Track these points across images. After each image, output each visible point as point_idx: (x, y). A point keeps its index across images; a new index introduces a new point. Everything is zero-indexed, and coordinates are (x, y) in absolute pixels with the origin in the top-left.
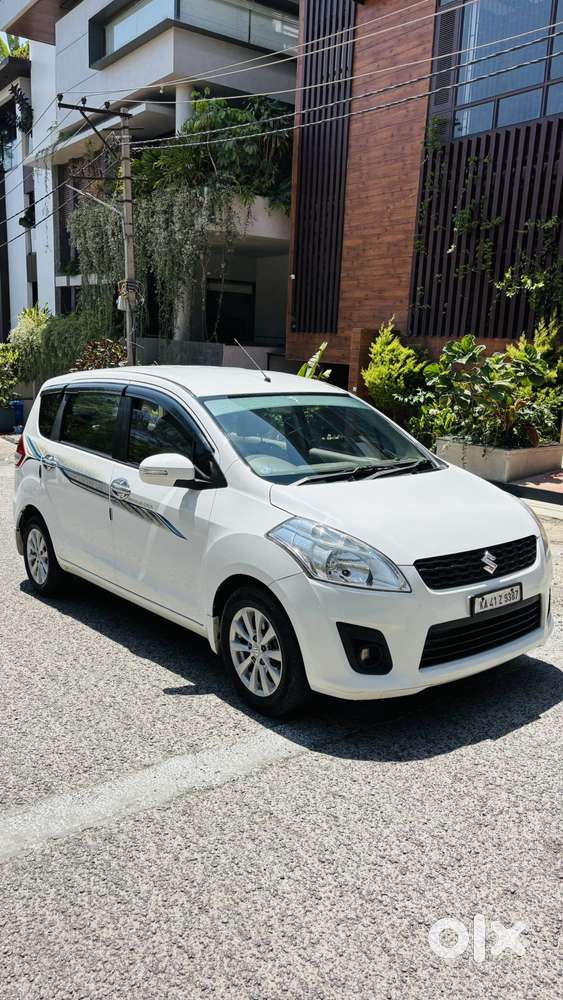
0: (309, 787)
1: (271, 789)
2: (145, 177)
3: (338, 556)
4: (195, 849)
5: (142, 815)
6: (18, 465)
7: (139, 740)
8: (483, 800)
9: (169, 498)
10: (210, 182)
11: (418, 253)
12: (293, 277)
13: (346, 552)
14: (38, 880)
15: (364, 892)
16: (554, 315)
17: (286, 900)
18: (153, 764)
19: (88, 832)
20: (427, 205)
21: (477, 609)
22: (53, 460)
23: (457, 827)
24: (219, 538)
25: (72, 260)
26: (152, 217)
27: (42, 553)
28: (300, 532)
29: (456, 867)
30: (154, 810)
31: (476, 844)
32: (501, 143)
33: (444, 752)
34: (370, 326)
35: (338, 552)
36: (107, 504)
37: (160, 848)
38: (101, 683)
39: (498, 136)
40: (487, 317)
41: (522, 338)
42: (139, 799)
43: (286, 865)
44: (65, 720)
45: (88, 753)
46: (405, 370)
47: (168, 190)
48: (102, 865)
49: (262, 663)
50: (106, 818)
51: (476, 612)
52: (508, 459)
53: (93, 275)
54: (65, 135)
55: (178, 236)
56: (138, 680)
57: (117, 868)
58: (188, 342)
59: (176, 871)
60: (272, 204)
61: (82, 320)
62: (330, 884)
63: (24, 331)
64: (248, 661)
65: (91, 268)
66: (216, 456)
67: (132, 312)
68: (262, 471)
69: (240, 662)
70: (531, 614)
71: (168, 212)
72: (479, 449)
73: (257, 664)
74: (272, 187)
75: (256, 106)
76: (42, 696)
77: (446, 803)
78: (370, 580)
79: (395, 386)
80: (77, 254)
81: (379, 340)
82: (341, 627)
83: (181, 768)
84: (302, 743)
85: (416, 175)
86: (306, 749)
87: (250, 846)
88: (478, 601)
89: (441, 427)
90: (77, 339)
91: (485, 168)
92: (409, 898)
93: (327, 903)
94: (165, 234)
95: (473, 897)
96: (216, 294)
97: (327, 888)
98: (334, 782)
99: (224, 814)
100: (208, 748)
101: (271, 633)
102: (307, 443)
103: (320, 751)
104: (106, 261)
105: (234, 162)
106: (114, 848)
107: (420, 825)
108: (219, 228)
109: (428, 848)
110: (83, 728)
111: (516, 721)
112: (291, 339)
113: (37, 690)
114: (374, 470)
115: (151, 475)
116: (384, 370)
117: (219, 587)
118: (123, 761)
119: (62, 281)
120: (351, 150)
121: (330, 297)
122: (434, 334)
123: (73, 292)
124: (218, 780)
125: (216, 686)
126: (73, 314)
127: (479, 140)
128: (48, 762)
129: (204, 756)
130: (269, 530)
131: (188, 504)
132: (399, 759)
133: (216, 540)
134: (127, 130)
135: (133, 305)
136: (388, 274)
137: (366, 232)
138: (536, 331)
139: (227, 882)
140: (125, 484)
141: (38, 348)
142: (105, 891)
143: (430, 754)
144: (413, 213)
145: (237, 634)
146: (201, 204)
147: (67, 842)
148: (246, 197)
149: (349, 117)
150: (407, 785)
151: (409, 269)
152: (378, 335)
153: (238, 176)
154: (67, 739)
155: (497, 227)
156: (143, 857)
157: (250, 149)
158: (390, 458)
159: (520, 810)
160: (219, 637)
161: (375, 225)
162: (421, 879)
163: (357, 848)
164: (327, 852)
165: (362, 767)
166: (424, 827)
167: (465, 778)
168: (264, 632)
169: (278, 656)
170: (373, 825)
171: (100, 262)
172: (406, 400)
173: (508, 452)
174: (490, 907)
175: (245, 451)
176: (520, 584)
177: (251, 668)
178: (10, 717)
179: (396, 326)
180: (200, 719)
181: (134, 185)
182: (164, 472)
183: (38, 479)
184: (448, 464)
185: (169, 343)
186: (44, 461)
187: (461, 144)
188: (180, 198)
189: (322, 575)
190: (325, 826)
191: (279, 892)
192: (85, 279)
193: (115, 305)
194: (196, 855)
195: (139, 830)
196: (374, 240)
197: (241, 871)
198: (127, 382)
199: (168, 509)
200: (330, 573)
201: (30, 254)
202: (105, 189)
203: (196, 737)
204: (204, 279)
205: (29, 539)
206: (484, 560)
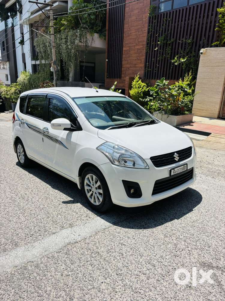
0: (113, 241)
1: (99, 242)
2: (58, 26)
3: (123, 156)
4: (69, 270)
5: (51, 255)
6: (13, 122)
7: (52, 222)
8: (176, 245)
9: (62, 134)
10: (80, 28)
11: (147, 52)
12: (107, 60)
13: (125, 154)
14: (8, 286)
15: (133, 289)
16: (191, 72)
17: (103, 293)
18: (56, 233)
19: (29, 263)
20: (150, 35)
21: (172, 174)
22: (24, 121)
23: (167, 257)
24: (80, 149)
25: (36, 55)
26: (61, 40)
27: (22, 153)
28: (108, 147)
29: (168, 275)
30: (55, 253)
31: (175, 265)
32: (174, 14)
33: (160, 225)
34: (132, 76)
35: (122, 154)
36: (41, 136)
37: (56, 270)
38: (40, 200)
39: (173, 12)
40: (169, 73)
41: (180, 80)
42: (50, 248)
43: (104, 276)
44: (26, 214)
45: (33, 228)
46: (143, 90)
47: (66, 31)
48: (33, 278)
49: (96, 193)
50: (37, 257)
51: (172, 175)
52: (176, 119)
53: (43, 60)
54: (32, 13)
55: (70, 47)
56: (53, 198)
57: (39, 280)
58: (74, 82)
59: (62, 281)
60: (100, 36)
61: (40, 75)
62: (120, 285)
63: (22, 79)
64: (91, 193)
65: (42, 58)
66: (78, 119)
67: (55, 72)
68: (95, 125)
69: (88, 192)
70: (190, 174)
71: (66, 38)
72: (166, 116)
73: (94, 194)
74: (99, 31)
75: (94, 2)
76: (19, 205)
77: (162, 247)
78: (134, 164)
79: (140, 95)
80: (38, 53)
81: (134, 80)
82: (124, 182)
83: (66, 234)
84: (110, 222)
85: (147, 25)
86: (111, 225)
87: (90, 268)
88: (173, 171)
89: (154, 109)
90: (39, 81)
91: (169, 23)
92: (151, 290)
93: (119, 294)
94: (65, 46)
95: (175, 289)
96: (83, 66)
97: (119, 287)
98: (121, 238)
99: (81, 253)
100: (76, 225)
101: (99, 183)
102: (111, 114)
103: (116, 225)
104: (47, 56)
105: (87, 21)
106: (38, 271)
107: (154, 257)
108: (83, 44)
109: (157, 267)
110: (32, 218)
111: (185, 212)
112: (107, 80)
113: (17, 203)
114: (135, 124)
115: (54, 126)
116: (136, 90)
117: (80, 167)
118: (45, 232)
119: (34, 62)
120: (125, 17)
121: (119, 67)
122: (152, 79)
123: (37, 66)
124: (79, 239)
125: (80, 200)
126: (37, 73)
127: (167, 13)
128: (18, 233)
129: (75, 229)
130: (97, 146)
131: (69, 137)
132: (145, 228)
133: (79, 150)
134: (52, 10)
135: (56, 70)
136: (138, 59)
137: (130, 45)
138: (185, 77)
139: (81, 285)
140: (47, 129)
141: (27, 84)
142: (33, 290)
143: (156, 226)
144: (145, 39)
145: (87, 183)
146: (77, 35)
147: (21, 268)
148: (91, 33)
149: (125, 5)
150: (148, 239)
151: (144, 57)
152: (134, 79)
153: (89, 26)
154: (25, 223)
155: (173, 42)
156: (49, 274)
157: (92, 17)
158: (140, 119)
159: (190, 249)
160: (81, 184)
161: (133, 43)
162: (155, 281)
163: (130, 268)
164: (119, 270)
165: (131, 232)
166: (155, 257)
167: (168, 236)
168: (96, 182)
169: (101, 191)
170: (136, 257)
171: (45, 56)
172: (143, 100)
173: (176, 117)
174: (182, 294)
175: (89, 117)
176: (187, 164)
177: (92, 195)
178: (6, 214)
179: (140, 76)
180: (74, 213)
181: (55, 29)
182: (60, 125)
183: (19, 128)
184: (161, 121)
185: (68, 82)
186: (21, 121)
187: (161, 15)
188: (70, 34)
189: (117, 163)
190: (118, 258)
191: (101, 290)
192: (41, 62)
193: (50, 70)
194: (70, 273)
195: (49, 262)
196: (133, 48)
197: (87, 280)
198: (48, 93)
199: (62, 138)
200: (120, 162)
201: (23, 54)
202: (46, 31)
203: (72, 221)
204: (78, 61)
205: (18, 148)
206: (174, 156)
